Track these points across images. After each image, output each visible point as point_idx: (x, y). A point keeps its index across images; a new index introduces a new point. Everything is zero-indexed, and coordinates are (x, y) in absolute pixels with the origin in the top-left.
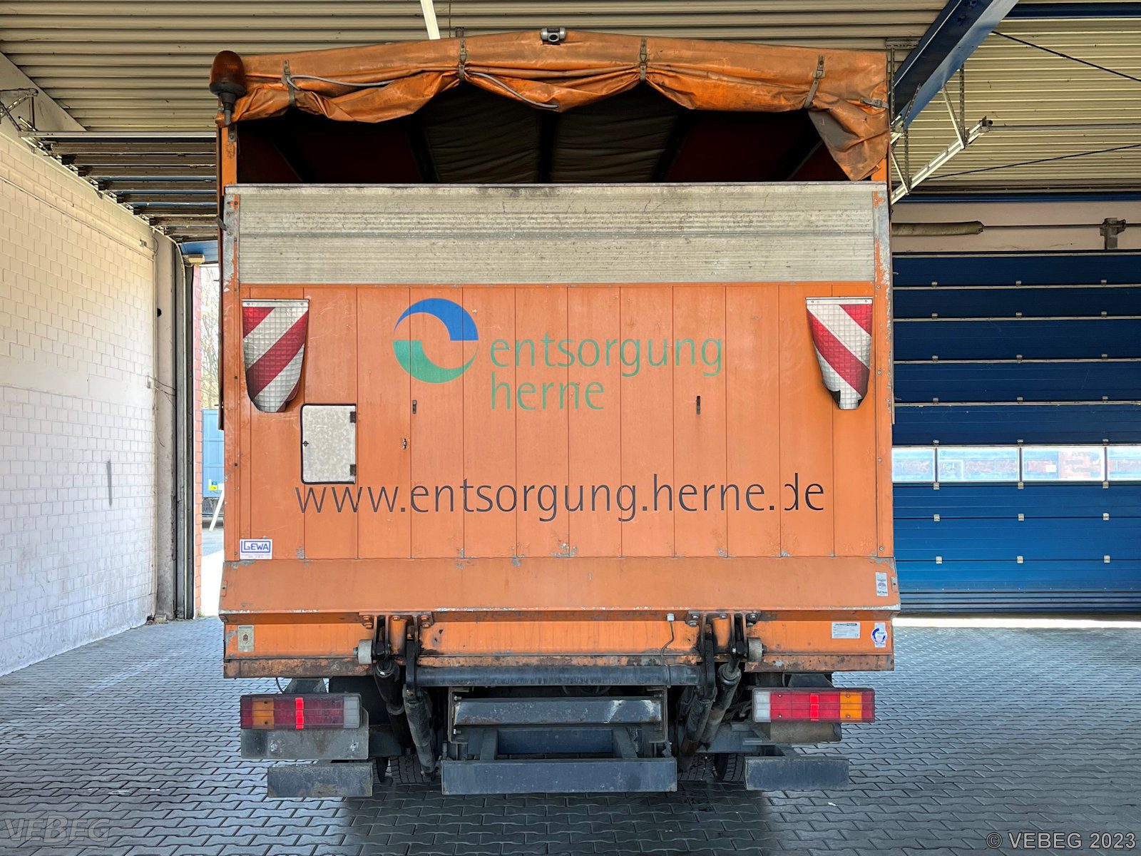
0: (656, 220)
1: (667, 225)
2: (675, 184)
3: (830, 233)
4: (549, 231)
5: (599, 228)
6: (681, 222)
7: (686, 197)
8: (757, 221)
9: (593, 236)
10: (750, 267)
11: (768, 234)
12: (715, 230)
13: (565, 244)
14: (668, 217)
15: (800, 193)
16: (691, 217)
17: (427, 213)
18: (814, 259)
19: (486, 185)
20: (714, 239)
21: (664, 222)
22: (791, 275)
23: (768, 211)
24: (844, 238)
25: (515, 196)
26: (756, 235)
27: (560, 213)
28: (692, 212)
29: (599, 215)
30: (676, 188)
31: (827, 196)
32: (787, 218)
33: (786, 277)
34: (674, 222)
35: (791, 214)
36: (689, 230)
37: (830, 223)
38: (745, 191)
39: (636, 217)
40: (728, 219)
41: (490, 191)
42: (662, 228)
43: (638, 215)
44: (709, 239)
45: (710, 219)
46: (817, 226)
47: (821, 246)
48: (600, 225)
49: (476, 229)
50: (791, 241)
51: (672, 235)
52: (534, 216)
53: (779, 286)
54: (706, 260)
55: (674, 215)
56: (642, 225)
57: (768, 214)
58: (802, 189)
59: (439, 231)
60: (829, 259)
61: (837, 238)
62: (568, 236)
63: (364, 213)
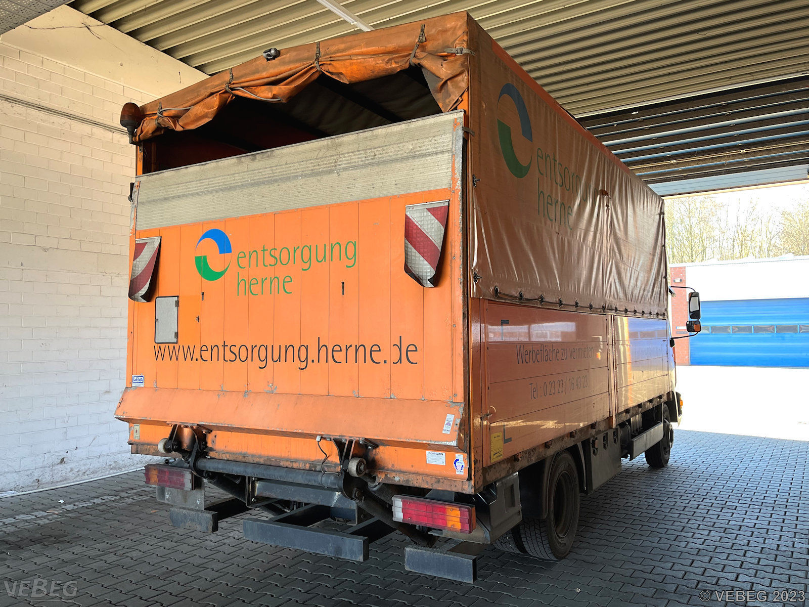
0: (323, 163)
1: (328, 165)
2: (334, 137)
3: (422, 156)
4: (267, 179)
5: (292, 173)
6: (335, 162)
7: (340, 145)
8: (379, 154)
9: (288, 179)
10: (373, 188)
11: (385, 162)
12: (353, 164)
13: (274, 187)
14: (328, 160)
15: (407, 129)
16: (341, 158)
17: (213, 178)
18: (412, 177)
19: (241, 156)
20: (353, 171)
21: (326, 164)
22: (398, 190)
23: (386, 146)
24: (432, 157)
25: (253, 160)
26: (378, 164)
27: (273, 167)
28: (342, 154)
29: (292, 165)
30: (335, 139)
31: (423, 128)
32: (397, 149)
33: (394, 191)
34: (332, 163)
35: (399, 145)
36: (339, 167)
37: (424, 148)
38: (374, 134)
39: (311, 163)
40: (362, 156)
41: (243, 159)
42: (325, 168)
43: (312, 161)
44: (351, 172)
45: (352, 157)
46: (415, 152)
47: (417, 166)
48: (293, 171)
49: (234, 183)
50: (398, 165)
51: (330, 172)
52: (261, 171)
53: (390, 199)
54: (349, 186)
55: (332, 158)
56: (315, 168)
57: (386, 148)
58: (408, 126)
59: (217, 188)
60: (422, 175)
61: (427, 158)
62: (276, 181)
63: (186, 183)
